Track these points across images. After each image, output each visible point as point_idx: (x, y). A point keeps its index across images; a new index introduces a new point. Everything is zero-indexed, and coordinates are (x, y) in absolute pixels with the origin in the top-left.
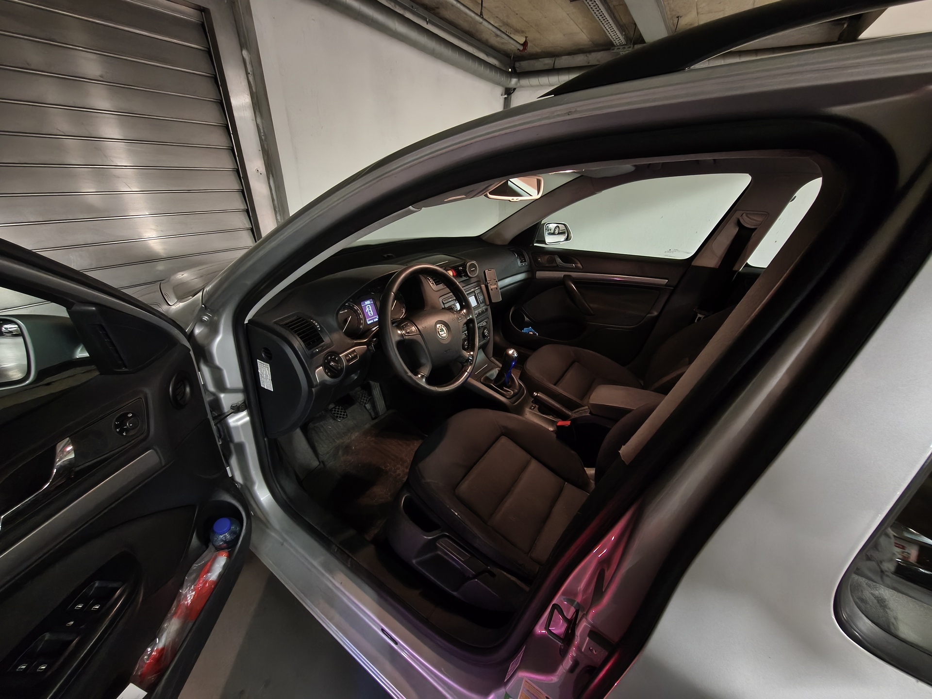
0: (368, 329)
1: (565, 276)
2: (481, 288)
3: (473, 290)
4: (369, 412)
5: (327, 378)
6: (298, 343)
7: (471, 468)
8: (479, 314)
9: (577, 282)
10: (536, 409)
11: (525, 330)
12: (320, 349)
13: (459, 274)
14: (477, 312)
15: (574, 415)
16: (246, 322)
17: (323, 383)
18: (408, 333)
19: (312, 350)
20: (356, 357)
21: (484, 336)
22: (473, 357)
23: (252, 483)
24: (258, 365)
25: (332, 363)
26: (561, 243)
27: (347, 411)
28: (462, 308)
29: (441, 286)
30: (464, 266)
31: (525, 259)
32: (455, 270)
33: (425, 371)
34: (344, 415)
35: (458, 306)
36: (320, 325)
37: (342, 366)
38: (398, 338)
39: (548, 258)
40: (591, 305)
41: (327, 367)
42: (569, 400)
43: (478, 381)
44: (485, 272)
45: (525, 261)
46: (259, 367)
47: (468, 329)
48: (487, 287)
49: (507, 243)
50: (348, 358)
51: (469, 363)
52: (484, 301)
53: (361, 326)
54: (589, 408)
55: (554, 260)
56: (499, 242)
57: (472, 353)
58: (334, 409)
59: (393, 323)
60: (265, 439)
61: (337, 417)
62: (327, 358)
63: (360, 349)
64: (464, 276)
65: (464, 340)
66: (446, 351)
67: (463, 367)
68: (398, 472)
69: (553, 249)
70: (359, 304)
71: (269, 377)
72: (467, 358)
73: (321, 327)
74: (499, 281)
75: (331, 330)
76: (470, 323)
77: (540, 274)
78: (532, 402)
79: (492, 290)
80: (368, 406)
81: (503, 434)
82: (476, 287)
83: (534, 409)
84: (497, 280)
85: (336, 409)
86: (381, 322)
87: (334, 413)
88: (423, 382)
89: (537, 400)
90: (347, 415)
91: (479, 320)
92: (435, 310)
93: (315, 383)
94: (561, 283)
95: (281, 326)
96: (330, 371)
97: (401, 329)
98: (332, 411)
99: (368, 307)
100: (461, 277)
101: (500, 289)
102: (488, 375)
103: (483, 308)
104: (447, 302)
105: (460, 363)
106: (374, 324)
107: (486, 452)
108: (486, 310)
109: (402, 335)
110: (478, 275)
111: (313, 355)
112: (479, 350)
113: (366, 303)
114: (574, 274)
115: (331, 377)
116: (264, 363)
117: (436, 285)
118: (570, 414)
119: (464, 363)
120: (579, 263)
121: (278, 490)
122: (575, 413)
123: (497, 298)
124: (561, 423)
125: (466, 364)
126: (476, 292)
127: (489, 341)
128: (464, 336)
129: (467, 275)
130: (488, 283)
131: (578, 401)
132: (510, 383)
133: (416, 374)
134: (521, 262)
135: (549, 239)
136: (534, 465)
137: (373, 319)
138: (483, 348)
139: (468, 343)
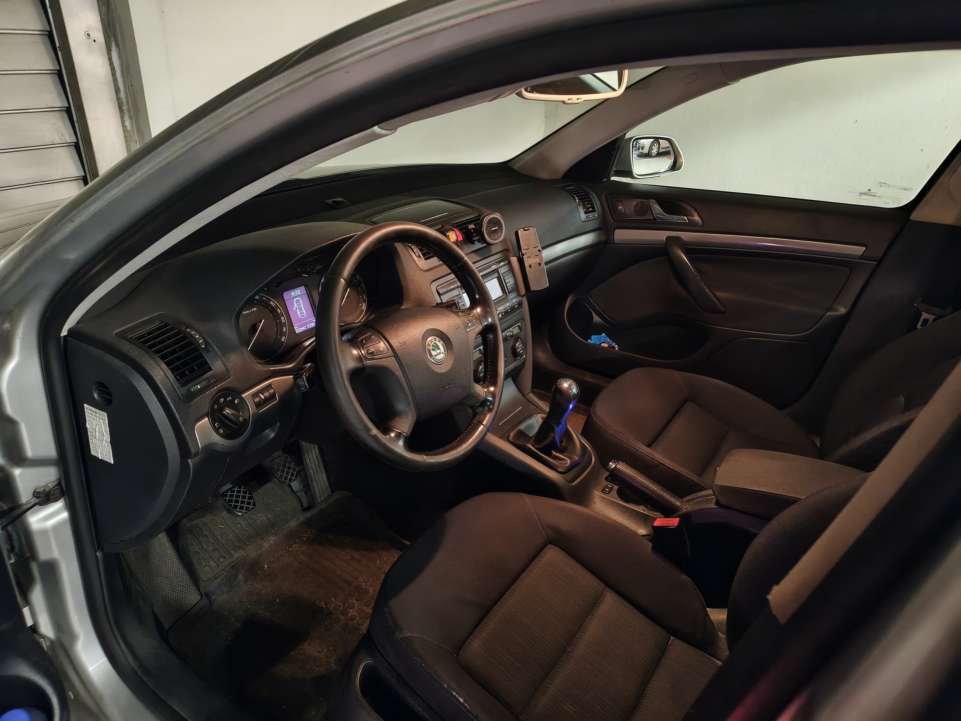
0: (296, 344)
1: (668, 238)
2: (509, 263)
3: (494, 267)
4: (298, 497)
5: (216, 438)
6: (161, 372)
7: (490, 608)
8: (506, 313)
9: (692, 250)
10: (614, 493)
11: (594, 340)
12: (204, 383)
13: (468, 238)
14: (501, 309)
15: (684, 505)
16: (64, 333)
17: (210, 451)
18: (372, 353)
19: (188, 386)
20: (273, 396)
21: (515, 354)
22: (494, 396)
23: (73, 637)
24: (86, 414)
25: (228, 411)
26: (661, 175)
27: (254, 494)
28: (474, 303)
29: (435, 261)
30: (478, 221)
31: (593, 208)
32: (461, 230)
33: (405, 424)
34: (249, 503)
35: (466, 300)
36: (204, 338)
37: (246, 416)
38: (352, 364)
39: (637, 204)
40: (718, 294)
41: (216, 417)
42: (677, 476)
43: (504, 440)
44: (517, 233)
45: (594, 211)
46: (87, 418)
47: (485, 342)
48: (521, 261)
49: (559, 176)
50: (257, 400)
51: (486, 408)
52: (516, 288)
53: (283, 339)
54: (714, 494)
55: (648, 209)
56: (544, 175)
57: (492, 389)
58: (229, 493)
59: (342, 333)
60: (98, 554)
61: (236, 507)
62: (216, 401)
63: (281, 382)
64: (479, 241)
65: (478, 362)
66: (443, 387)
67: (475, 414)
68: (352, 613)
69: (647, 188)
70: (280, 297)
71: (107, 437)
72: (482, 399)
73: (206, 343)
74: (544, 248)
75: (226, 349)
76: (488, 331)
77: (622, 235)
78: (606, 479)
79: (530, 266)
80: (296, 485)
81: (551, 542)
82: (500, 262)
83: (610, 491)
84: (540, 248)
85: (233, 491)
86: (321, 330)
87: (231, 501)
88: (399, 447)
89: (615, 477)
90: (254, 504)
91: (504, 326)
92: (424, 309)
93: (193, 450)
94: (662, 251)
95: (130, 341)
96: (223, 424)
97: (357, 346)
98: (226, 496)
99: (298, 301)
100: (473, 242)
101: (546, 263)
102: (522, 427)
103: (513, 300)
104: (446, 290)
105: (469, 407)
106: (307, 334)
107: (518, 576)
108: (520, 304)
109: (360, 359)
110: (505, 239)
111: (190, 397)
112: (505, 379)
113: (293, 294)
114: (686, 236)
115: (225, 436)
116: (97, 411)
117: (426, 259)
118: (678, 504)
119: (478, 407)
120: (696, 214)
121: (121, 650)
122: (687, 501)
123: (539, 282)
124: (660, 521)
125: (481, 409)
126: (502, 271)
127: (524, 363)
128: (477, 355)
129: (483, 240)
130: (523, 255)
131: (694, 478)
132: (563, 444)
133: (386, 431)
134: (585, 213)
135: (640, 167)
136: (610, 601)
137: (306, 324)
138: (514, 375)
139: (486, 367)
